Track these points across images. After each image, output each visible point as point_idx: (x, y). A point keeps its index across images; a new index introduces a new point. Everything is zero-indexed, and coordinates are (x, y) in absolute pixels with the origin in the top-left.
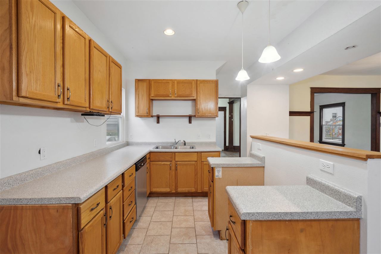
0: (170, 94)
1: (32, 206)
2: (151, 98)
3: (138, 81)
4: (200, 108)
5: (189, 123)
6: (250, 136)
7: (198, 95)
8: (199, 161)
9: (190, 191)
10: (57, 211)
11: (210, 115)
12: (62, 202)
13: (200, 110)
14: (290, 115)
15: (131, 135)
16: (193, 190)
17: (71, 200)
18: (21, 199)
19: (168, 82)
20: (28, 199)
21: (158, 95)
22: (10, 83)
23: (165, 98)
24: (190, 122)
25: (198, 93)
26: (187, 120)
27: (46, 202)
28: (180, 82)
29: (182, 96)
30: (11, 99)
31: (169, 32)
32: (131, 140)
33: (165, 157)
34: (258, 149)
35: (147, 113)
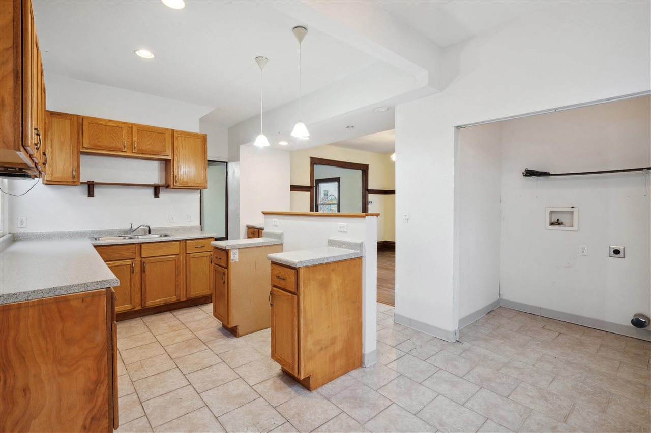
0: (123, 147)
1: (38, 301)
2: (82, 150)
3: (49, 114)
4: (178, 174)
5: (155, 198)
6: (262, 212)
7: (175, 154)
8: (183, 253)
9: (168, 301)
10: (83, 300)
11: (195, 185)
12: (90, 289)
13: (179, 177)
14: (291, 190)
15: (22, 221)
16: (174, 298)
17: (105, 283)
18: (15, 294)
19: (120, 125)
20: (29, 292)
21: (97, 146)
22: (14, 125)
23: (113, 152)
24: (156, 195)
25: (175, 150)
26: (151, 192)
27: (62, 292)
28: (144, 130)
29: (147, 153)
30: (17, 149)
31: (145, 54)
32: (19, 230)
33: (123, 253)
34: (274, 226)
35: (74, 177)
